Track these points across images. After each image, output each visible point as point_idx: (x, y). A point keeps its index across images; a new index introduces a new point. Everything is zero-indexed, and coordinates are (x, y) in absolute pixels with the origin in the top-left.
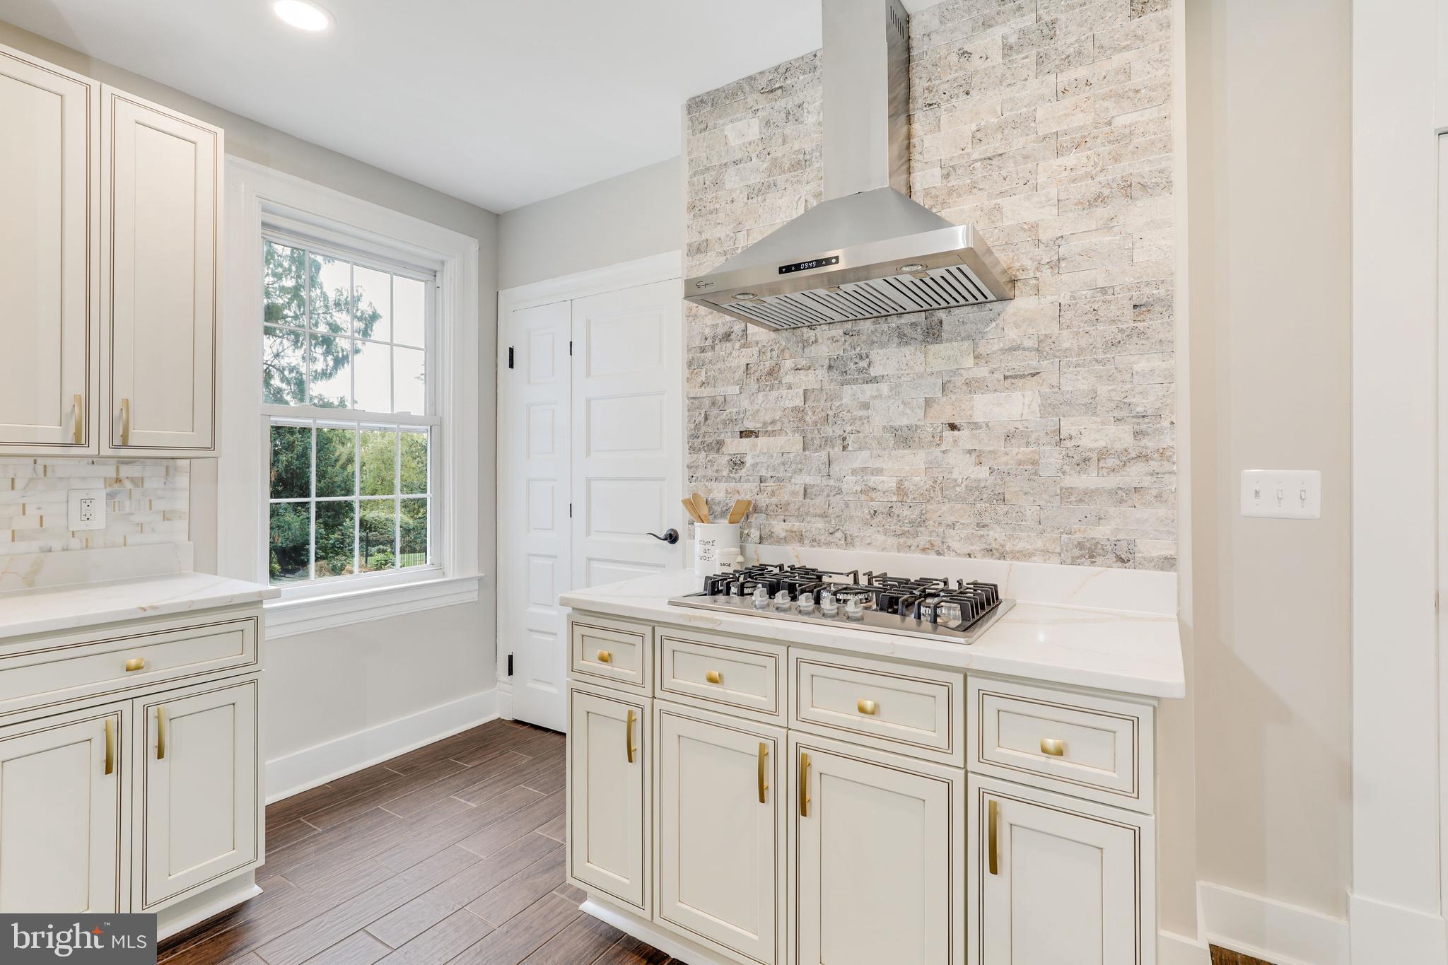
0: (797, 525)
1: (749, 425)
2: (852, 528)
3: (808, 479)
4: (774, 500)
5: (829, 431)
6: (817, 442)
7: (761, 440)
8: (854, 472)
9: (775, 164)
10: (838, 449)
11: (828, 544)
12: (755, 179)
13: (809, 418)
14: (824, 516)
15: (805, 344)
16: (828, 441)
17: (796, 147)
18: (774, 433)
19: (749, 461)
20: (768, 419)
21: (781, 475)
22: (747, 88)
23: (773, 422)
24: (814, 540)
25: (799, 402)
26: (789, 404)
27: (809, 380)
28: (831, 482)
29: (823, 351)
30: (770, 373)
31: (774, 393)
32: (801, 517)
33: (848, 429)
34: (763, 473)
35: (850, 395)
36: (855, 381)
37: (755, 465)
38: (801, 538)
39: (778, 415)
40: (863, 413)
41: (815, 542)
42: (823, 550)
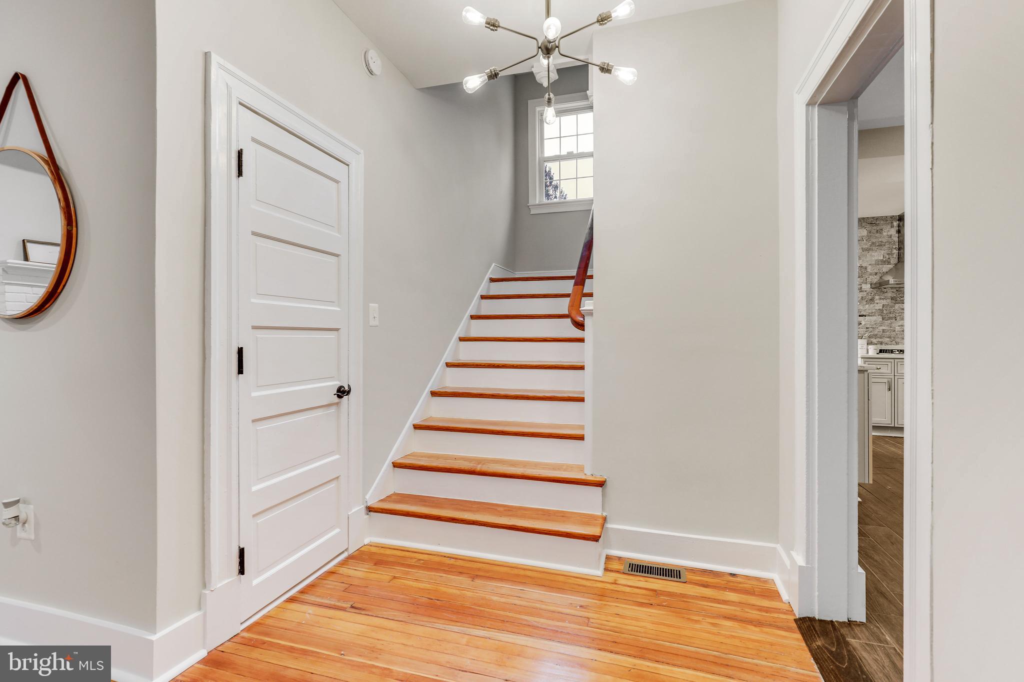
0: (880, 340)
1: (863, 313)
2: (897, 340)
3: (884, 328)
4: (872, 333)
5: (891, 315)
6: (887, 318)
7: (866, 317)
8: (899, 326)
9: (873, 243)
10: (894, 320)
11: (891, 344)
12: (864, 247)
13: (885, 312)
14: (890, 337)
15: (884, 293)
16: (890, 318)
17: (880, 240)
18: (871, 316)
19: (863, 323)
20: (870, 311)
21: (874, 327)
22: (862, 221)
23: (872, 313)
24: (886, 343)
25: (881, 308)
26: (878, 308)
27: (884, 302)
28: (892, 329)
29: (890, 295)
30: (871, 300)
31: (872, 305)
32: (881, 337)
33: (897, 315)
34: (868, 326)
35: (897, 306)
36: (899, 303)
37: (865, 324)
38: (881, 343)
39: (874, 311)
40: (902, 311)
41: (887, 344)
42: (889, 346)
